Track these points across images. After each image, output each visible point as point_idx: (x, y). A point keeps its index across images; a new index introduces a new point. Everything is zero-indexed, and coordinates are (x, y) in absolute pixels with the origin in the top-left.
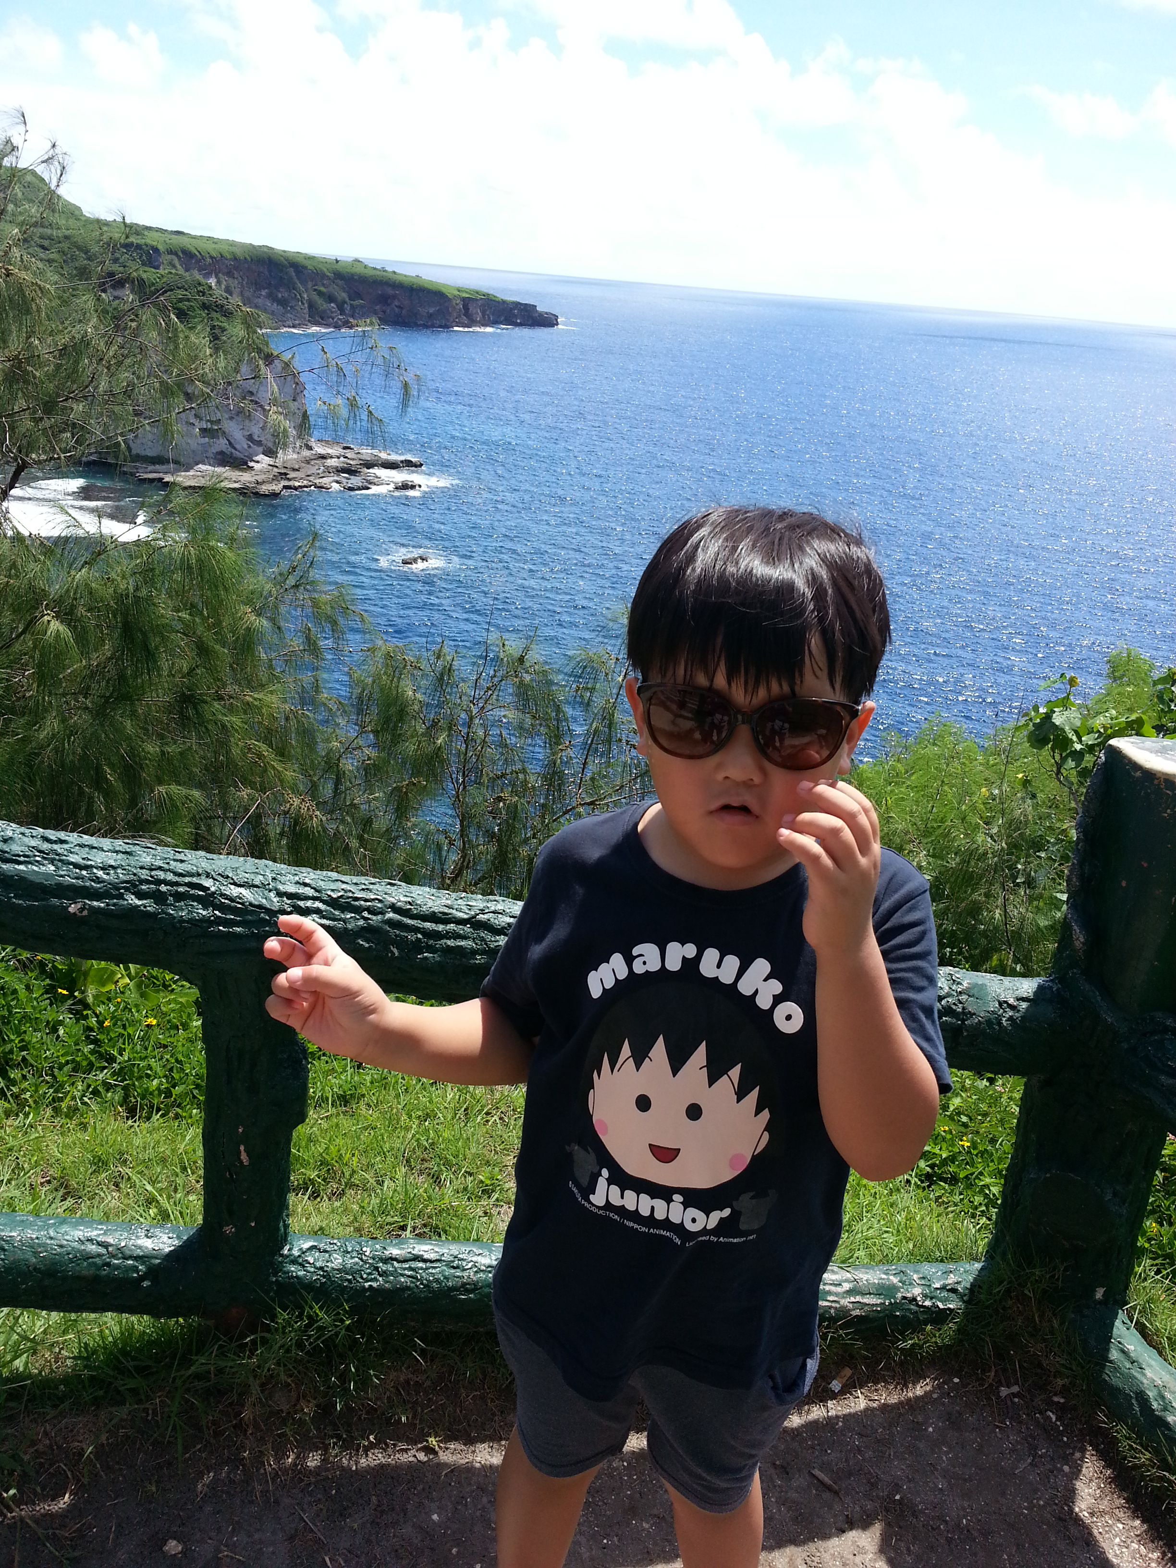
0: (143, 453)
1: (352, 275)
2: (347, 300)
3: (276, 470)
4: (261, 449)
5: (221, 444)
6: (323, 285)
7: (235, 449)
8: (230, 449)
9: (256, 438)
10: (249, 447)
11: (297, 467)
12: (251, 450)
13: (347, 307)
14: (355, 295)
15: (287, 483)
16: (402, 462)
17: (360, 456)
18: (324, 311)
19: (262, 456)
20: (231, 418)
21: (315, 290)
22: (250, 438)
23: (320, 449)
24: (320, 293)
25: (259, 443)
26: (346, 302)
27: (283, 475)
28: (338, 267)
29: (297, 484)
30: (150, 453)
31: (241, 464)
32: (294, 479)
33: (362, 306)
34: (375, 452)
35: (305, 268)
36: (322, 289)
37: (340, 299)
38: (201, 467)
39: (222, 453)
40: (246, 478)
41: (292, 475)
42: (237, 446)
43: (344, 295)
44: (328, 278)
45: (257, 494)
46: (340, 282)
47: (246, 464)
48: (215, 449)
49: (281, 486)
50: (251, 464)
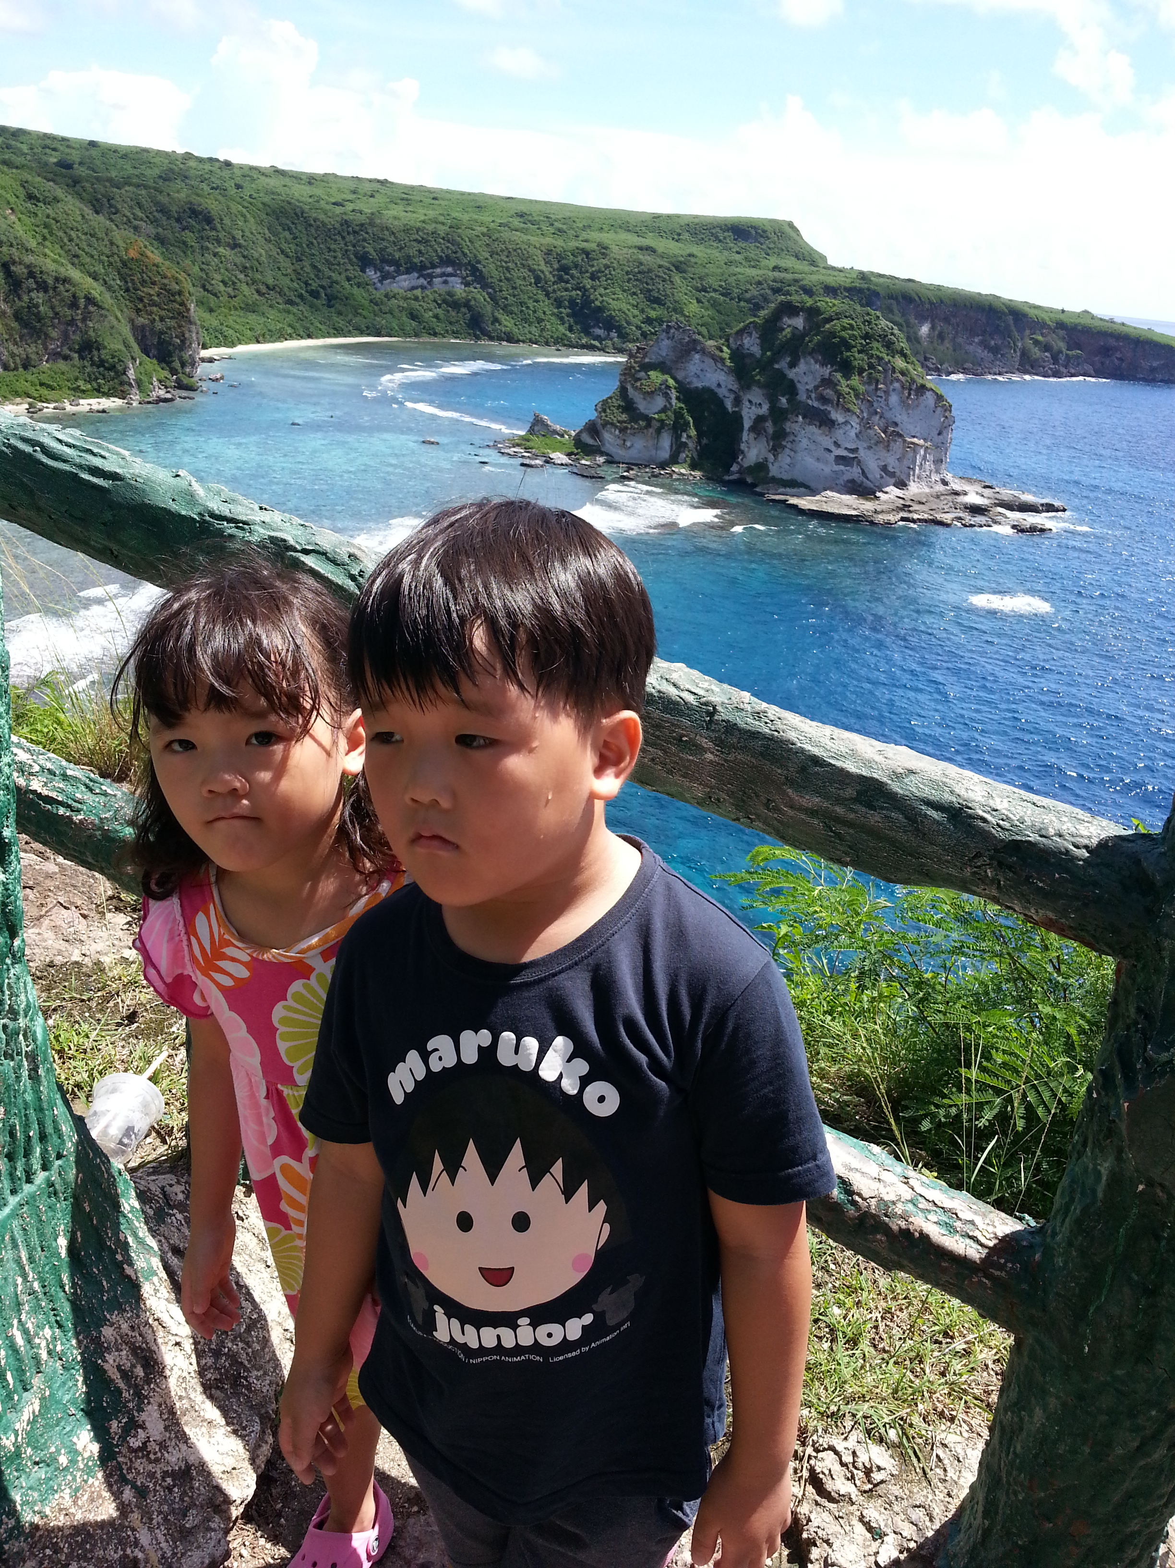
0: (779, 476)
1: (1076, 325)
2: (1064, 350)
3: (902, 502)
4: (893, 480)
5: (854, 472)
6: (1042, 334)
7: (867, 478)
8: (862, 478)
9: (890, 469)
10: (882, 477)
11: (924, 500)
12: (882, 481)
13: (1062, 357)
14: (1073, 344)
15: (905, 515)
16: (1042, 505)
17: (997, 496)
18: (1037, 360)
19: (892, 487)
20: (870, 448)
21: (1032, 339)
22: (884, 468)
23: (956, 485)
24: (1036, 342)
25: (892, 475)
26: (1061, 352)
27: (905, 507)
28: (1062, 317)
29: (916, 516)
30: (785, 477)
31: (866, 492)
32: (915, 512)
33: (1078, 357)
34: (1016, 493)
35: (1025, 315)
36: (1040, 338)
37: (1055, 348)
38: (829, 493)
39: (853, 481)
40: (866, 506)
41: (916, 507)
42: (870, 476)
43: (1062, 345)
44: (1049, 327)
45: (872, 523)
46: (1062, 333)
47: (874, 493)
48: (847, 476)
49: (898, 517)
50: (878, 494)
